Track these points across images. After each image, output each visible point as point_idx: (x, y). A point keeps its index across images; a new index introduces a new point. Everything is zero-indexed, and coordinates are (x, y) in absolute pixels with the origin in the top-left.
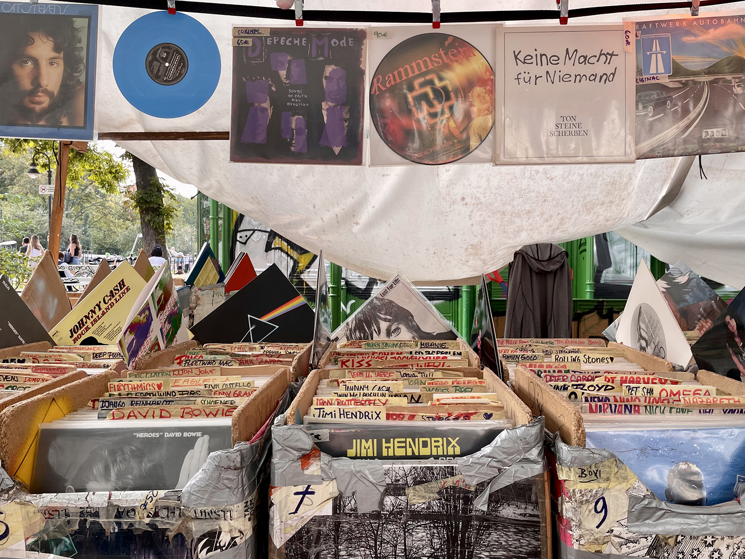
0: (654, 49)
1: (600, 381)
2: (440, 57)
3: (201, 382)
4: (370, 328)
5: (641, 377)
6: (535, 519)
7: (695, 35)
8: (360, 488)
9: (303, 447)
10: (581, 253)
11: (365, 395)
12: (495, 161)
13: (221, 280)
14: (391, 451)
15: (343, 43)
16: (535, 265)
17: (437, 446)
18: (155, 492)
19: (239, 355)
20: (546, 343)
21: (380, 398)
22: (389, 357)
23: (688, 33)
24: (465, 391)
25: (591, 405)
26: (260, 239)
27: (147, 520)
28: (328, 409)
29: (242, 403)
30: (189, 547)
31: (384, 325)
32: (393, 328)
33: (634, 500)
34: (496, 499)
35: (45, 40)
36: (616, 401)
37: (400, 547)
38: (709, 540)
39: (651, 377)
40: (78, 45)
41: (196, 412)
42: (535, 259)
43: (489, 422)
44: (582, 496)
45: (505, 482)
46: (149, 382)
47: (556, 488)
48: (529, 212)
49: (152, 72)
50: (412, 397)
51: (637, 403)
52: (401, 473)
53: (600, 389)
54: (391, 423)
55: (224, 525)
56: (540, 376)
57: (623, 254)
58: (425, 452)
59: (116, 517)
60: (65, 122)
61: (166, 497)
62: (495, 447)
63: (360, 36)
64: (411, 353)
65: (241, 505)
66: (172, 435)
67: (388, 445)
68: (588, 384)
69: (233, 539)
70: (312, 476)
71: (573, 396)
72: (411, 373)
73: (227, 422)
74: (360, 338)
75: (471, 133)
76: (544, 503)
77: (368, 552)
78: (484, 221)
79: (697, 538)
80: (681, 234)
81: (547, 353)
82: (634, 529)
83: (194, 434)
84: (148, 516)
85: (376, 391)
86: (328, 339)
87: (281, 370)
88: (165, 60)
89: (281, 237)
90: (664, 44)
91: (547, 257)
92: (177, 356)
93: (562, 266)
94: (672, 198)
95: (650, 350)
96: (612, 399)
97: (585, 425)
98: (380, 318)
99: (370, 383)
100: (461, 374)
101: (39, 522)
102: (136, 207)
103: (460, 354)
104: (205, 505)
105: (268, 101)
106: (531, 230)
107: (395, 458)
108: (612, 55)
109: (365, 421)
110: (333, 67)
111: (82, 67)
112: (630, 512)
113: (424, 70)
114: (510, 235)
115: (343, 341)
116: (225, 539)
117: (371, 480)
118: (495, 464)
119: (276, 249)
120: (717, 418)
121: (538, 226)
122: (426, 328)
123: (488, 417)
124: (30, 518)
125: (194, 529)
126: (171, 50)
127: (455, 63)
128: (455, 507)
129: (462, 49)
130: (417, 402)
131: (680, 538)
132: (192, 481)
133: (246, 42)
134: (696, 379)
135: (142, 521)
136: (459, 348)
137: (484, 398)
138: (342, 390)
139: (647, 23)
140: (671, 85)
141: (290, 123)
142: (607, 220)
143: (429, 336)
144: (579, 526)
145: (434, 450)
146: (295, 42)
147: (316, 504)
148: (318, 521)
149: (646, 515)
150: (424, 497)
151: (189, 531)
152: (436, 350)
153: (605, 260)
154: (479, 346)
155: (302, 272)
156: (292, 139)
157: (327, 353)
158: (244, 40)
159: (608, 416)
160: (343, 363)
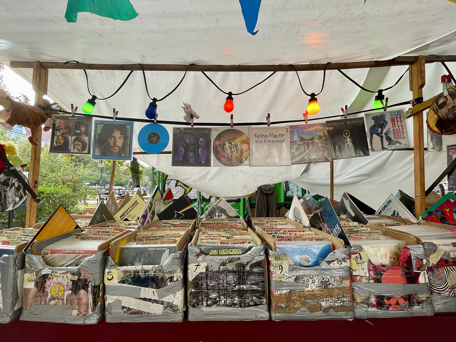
0: (295, 133)
1: (282, 231)
2: (233, 136)
3: (164, 233)
4: (213, 215)
5: (294, 230)
6: (263, 272)
7: (307, 129)
8: (213, 264)
9: (197, 252)
10: (280, 186)
11: (213, 237)
12: (250, 165)
13: (162, 197)
14: (222, 253)
15: (205, 132)
16: (265, 192)
17: (235, 252)
18: (155, 265)
19: (173, 224)
20: (267, 219)
21: (218, 238)
22: (219, 224)
23: (305, 129)
24: (243, 235)
25: (278, 239)
26: (173, 183)
27: (153, 274)
28: (203, 241)
29: (178, 239)
30: (165, 281)
31: (217, 214)
32: (220, 215)
33: (290, 266)
34: (252, 266)
35: (118, 132)
36: (286, 237)
37: (225, 281)
38: (312, 277)
39: (297, 230)
40: (128, 133)
41: (165, 242)
42: (264, 189)
43: (250, 244)
44: (276, 265)
45: (254, 261)
46: (149, 233)
47: (269, 263)
48: (262, 175)
49: (149, 141)
50: (227, 237)
51: (292, 238)
52: (225, 259)
53: (282, 234)
54: (222, 245)
55: (175, 275)
56: (264, 230)
57: (293, 186)
58: (232, 253)
59: (144, 273)
60: (123, 155)
61: (158, 267)
62: (251, 251)
63: (210, 130)
64: (226, 223)
65: (180, 269)
66: (158, 249)
67: (221, 251)
68: (278, 232)
69: (177, 279)
70: (200, 261)
71: (274, 236)
72: (226, 230)
73: (175, 245)
74: (210, 218)
75: (243, 157)
76: (265, 267)
77: (216, 282)
78: (248, 178)
79: (308, 276)
80: (310, 181)
81: (267, 222)
82: (290, 274)
83: (165, 249)
84: (153, 273)
85: (216, 236)
86: (200, 218)
87: (187, 229)
88: (153, 137)
89: (180, 182)
90: (298, 132)
91: (268, 189)
92: (154, 224)
93: (273, 192)
94: (306, 171)
95: (298, 221)
96: (284, 237)
97: (276, 245)
98: (216, 212)
99: (215, 233)
100: (241, 230)
101: (122, 275)
102: (130, 171)
103: (241, 223)
104: (170, 269)
105: (183, 148)
106: (263, 181)
107: (223, 255)
108: (283, 135)
109: (214, 245)
110: (202, 139)
111: (129, 139)
112: (289, 269)
113: (229, 139)
114: (256, 182)
115: (205, 219)
116: (175, 279)
117: (216, 261)
118: (252, 256)
119: (179, 186)
120: (314, 242)
121: (265, 179)
122: (230, 215)
123: (249, 243)
124: (119, 274)
125: (166, 276)
126: (155, 134)
127: (238, 137)
128: (240, 269)
129: (240, 133)
130: (229, 238)
131: (303, 276)
132: (166, 262)
133: (177, 132)
134: (310, 230)
135: (152, 274)
136: (240, 221)
137: (249, 237)
138: (206, 235)
139: (293, 126)
140: (300, 143)
141: (190, 155)
142: (287, 178)
143: (231, 217)
144: (275, 273)
145: (234, 253)
146: (191, 132)
147: (201, 269)
148: (201, 273)
149: (293, 270)
150: (231, 266)
151: (165, 277)
152: (234, 222)
153: (288, 189)
154: (247, 220)
155: (187, 194)
156: (190, 159)
157: (200, 223)
158: (176, 131)
159: (283, 242)
160: (206, 227)
